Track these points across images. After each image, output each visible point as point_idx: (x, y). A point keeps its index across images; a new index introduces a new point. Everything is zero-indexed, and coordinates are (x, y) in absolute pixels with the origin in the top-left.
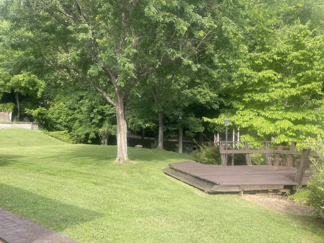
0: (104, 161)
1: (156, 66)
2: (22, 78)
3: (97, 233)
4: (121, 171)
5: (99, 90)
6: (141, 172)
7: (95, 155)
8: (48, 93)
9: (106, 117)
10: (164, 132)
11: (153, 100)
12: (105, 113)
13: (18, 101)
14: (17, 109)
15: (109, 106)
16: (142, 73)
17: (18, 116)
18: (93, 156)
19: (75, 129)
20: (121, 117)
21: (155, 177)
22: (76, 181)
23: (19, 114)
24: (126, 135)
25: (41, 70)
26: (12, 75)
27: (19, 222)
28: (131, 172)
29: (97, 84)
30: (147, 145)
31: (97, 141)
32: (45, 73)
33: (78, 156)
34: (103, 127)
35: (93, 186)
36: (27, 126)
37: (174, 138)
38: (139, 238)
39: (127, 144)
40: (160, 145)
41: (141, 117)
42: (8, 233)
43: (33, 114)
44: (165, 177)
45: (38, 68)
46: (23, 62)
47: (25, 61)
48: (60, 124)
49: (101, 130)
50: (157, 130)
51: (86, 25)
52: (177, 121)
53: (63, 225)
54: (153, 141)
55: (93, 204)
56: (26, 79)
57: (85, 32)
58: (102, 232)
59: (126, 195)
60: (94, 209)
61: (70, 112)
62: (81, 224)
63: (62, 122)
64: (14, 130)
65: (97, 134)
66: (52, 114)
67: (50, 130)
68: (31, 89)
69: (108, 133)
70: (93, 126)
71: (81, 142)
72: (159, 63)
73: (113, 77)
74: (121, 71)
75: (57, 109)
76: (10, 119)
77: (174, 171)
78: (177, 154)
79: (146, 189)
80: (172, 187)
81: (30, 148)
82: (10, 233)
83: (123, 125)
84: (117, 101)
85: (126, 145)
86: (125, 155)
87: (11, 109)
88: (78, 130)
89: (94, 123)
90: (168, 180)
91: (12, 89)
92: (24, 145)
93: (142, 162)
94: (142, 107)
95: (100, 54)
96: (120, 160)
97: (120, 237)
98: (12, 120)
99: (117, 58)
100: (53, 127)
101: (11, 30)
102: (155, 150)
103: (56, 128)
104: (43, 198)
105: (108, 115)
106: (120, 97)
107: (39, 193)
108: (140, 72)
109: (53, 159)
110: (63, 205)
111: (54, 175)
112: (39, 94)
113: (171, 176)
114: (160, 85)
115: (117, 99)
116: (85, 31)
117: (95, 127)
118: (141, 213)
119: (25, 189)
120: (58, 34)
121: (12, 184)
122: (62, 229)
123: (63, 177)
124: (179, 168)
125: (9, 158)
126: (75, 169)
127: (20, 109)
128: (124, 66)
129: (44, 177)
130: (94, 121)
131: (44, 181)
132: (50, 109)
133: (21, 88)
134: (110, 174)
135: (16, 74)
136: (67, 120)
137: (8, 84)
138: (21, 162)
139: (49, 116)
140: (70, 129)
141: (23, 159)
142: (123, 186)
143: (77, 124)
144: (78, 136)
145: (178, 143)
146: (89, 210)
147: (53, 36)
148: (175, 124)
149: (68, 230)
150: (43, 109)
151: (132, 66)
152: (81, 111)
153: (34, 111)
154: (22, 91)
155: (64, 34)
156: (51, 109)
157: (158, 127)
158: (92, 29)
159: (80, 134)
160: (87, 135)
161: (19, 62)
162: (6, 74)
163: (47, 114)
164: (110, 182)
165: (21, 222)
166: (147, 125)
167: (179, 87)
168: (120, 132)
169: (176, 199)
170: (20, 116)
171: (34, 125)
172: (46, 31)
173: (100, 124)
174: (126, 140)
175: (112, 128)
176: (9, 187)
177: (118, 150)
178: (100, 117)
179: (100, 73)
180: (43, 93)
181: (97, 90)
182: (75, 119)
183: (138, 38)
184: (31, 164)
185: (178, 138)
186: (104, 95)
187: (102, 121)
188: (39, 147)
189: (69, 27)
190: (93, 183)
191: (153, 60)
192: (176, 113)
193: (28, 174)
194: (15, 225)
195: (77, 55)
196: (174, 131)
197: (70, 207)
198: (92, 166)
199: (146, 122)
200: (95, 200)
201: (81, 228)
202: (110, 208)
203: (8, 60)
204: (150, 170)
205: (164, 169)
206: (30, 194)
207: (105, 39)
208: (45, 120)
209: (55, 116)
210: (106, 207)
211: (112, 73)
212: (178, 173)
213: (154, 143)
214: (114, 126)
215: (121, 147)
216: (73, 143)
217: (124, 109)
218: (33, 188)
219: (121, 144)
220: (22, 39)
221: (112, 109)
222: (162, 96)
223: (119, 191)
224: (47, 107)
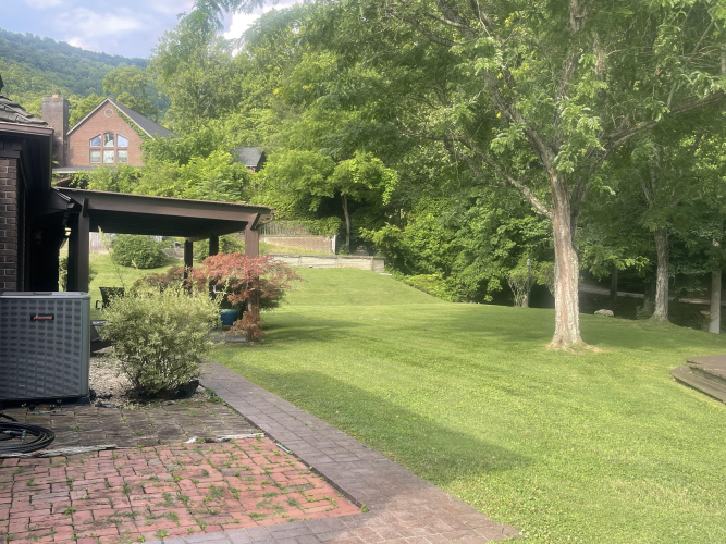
0: (525, 343)
1: (656, 116)
2: (355, 165)
3: (520, 500)
4: (565, 368)
5: (513, 182)
6: (613, 373)
7: (502, 329)
8: (403, 194)
9: (524, 243)
10: (671, 281)
11: (643, 203)
12: (522, 234)
13: (346, 213)
14: (345, 230)
15: (533, 219)
16: (617, 138)
17: (348, 244)
18: (497, 331)
19: (457, 271)
20: (564, 244)
21: (650, 387)
22: (465, 381)
23: (348, 239)
24: (576, 285)
25: (391, 147)
26: (336, 160)
27: (362, 454)
28: (590, 373)
29: (508, 169)
30: (625, 309)
31: (504, 296)
32: (402, 152)
33: (465, 329)
34: (518, 267)
35: (505, 397)
36: (363, 263)
37: (696, 295)
38: (622, 525)
39: (580, 305)
40: (660, 310)
41: (612, 243)
42: (344, 474)
43: (375, 240)
44: (678, 390)
45: (387, 144)
46: (360, 134)
47: (364, 130)
48: (427, 259)
49: (514, 273)
50: (651, 273)
51: (490, 39)
52: (707, 252)
53: (448, 472)
54: (641, 302)
55: (506, 436)
56: (362, 168)
57: (488, 56)
58: (532, 499)
59: (582, 422)
60: (510, 446)
61: (448, 234)
62: (485, 476)
63: (430, 256)
64: (339, 270)
65: (504, 282)
66: (412, 238)
67: (406, 272)
68: (371, 187)
69: (530, 280)
70: (496, 264)
71: (469, 299)
72: (667, 109)
73: (547, 152)
74: (567, 137)
75: (422, 227)
76: (334, 249)
77: (701, 377)
78: (705, 334)
79: (629, 414)
80: (700, 416)
81: (370, 307)
82: (348, 474)
83: (570, 262)
84: (555, 207)
85: (577, 308)
86: (575, 332)
87: (333, 230)
88: (464, 273)
89: (498, 257)
90: (687, 396)
91: (337, 191)
92: (359, 303)
93: (616, 351)
94: (615, 219)
95: (520, 100)
96: (561, 341)
97: (576, 515)
98: (337, 250)
99: (558, 106)
100: (413, 266)
101: (341, 69)
102: (648, 323)
103: (420, 267)
104: (402, 412)
105: (529, 240)
106: (562, 195)
107: (394, 401)
108: (612, 135)
109: (417, 332)
110: (444, 431)
111: (421, 366)
112: (386, 197)
113: (693, 388)
114: (662, 163)
115: (556, 201)
116: (488, 51)
117: (501, 266)
118: (622, 468)
119: (367, 390)
120: (429, 66)
121: (344, 378)
122: (445, 481)
123: (440, 371)
124: (717, 371)
125: (335, 327)
126: (462, 356)
127: (351, 229)
128: (574, 123)
129: (400, 369)
130: (499, 252)
131: (402, 377)
132: (406, 228)
133: (354, 186)
134: (539, 372)
135: (344, 158)
136: (441, 251)
137: (329, 179)
138: (355, 336)
139: (406, 242)
140: (447, 270)
141: (358, 329)
142: (573, 403)
143: (461, 258)
144: (464, 285)
145: (707, 307)
146: (498, 448)
147: (420, 71)
148: (701, 261)
149: (459, 484)
150: (395, 228)
151: (594, 123)
152: (470, 232)
153: (376, 234)
154: (354, 193)
155: (439, 65)
156: (409, 228)
157: (655, 267)
158: (503, 48)
159: (467, 280)
160: (484, 283)
161: (352, 134)
162: (326, 160)
163: (402, 239)
164: (541, 389)
165: (365, 454)
166: (630, 262)
167: (715, 167)
168: (561, 277)
169: (712, 445)
170: (351, 243)
171: (376, 262)
172: (404, 64)
173: (511, 260)
174: (576, 297)
175: (538, 268)
176: (339, 383)
177: (558, 320)
178: (511, 244)
179: (518, 144)
180: (394, 196)
181: (509, 183)
182: (457, 249)
183: (606, 56)
184: (374, 340)
185: (708, 295)
186: (526, 193)
187: (515, 253)
188: (386, 307)
189: (454, 48)
190: (504, 389)
191: (647, 102)
192: (704, 233)
193: (371, 360)
194: (356, 459)
195: (469, 107)
196: (699, 277)
197: (457, 437)
198: (498, 352)
199: (626, 255)
200: (510, 428)
201: (486, 484)
202: (545, 447)
203: (333, 132)
204: (635, 369)
205: (675, 371)
206: (377, 400)
207: (525, 66)
208: (396, 250)
209: (417, 242)
210: (536, 445)
211: (544, 141)
212: (713, 382)
213: (642, 307)
214: (545, 265)
215: (565, 312)
216: (454, 301)
217: (573, 225)
218: (383, 389)
219: (564, 305)
220: (360, 85)
221: (539, 225)
222: (668, 190)
223: (566, 413)
224: (402, 224)
